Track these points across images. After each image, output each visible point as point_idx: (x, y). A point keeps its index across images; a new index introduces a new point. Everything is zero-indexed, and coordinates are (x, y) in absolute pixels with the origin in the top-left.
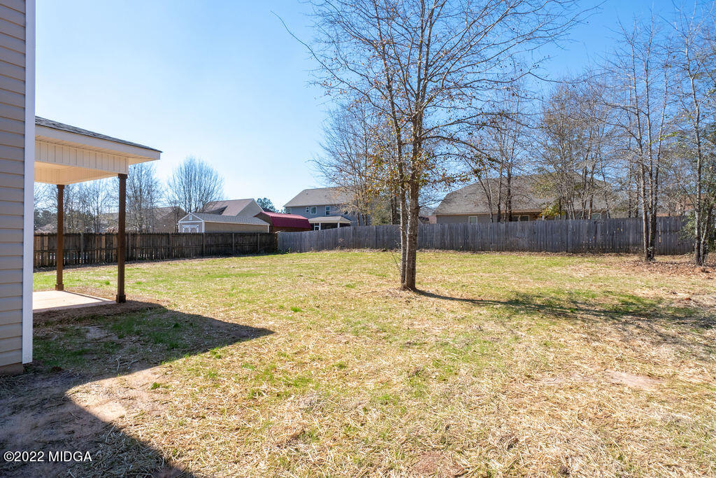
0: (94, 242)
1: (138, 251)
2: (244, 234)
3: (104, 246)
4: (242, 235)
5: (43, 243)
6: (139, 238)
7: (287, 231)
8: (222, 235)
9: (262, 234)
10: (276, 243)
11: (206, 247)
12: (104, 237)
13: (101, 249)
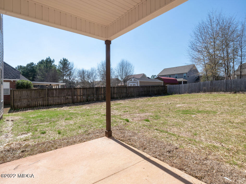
0: (99, 91)
1: (116, 94)
2: (154, 86)
3: (103, 93)
4: (153, 87)
5: (80, 92)
6: (116, 89)
7: (171, 84)
8: (146, 87)
9: (161, 86)
10: (167, 90)
11: (140, 92)
12: (103, 89)
13: (102, 94)
